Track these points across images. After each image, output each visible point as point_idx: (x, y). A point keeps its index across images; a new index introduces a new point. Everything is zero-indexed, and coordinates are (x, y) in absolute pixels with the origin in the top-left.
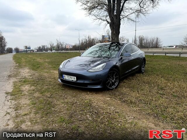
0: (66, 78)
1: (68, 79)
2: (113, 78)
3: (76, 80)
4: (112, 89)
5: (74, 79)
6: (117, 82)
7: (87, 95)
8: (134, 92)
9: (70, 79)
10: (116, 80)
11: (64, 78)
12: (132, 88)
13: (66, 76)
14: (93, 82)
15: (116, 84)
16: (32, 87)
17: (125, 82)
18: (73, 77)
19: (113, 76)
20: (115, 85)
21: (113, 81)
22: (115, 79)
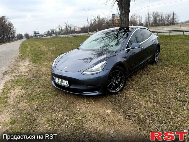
0: (58, 82)
1: (59, 82)
2: (117, 79)
3: (68, 85)
4: (116, 93)
5: (66, 83)
6: (123, 83)
7: (83, 104)
8: (144, 97)
9: (62, 83)
10: (121, 81)
11: (56, 81)
12: (142, 90)
13: (57, 79)
14: (89, 88)
15: (121, 86)
16: (22, 90)
17: (133, 80)
18: (65, 81)
19: (116, 77)
20: (120, 88)
21: (117, 82)
22: (119, 80)
